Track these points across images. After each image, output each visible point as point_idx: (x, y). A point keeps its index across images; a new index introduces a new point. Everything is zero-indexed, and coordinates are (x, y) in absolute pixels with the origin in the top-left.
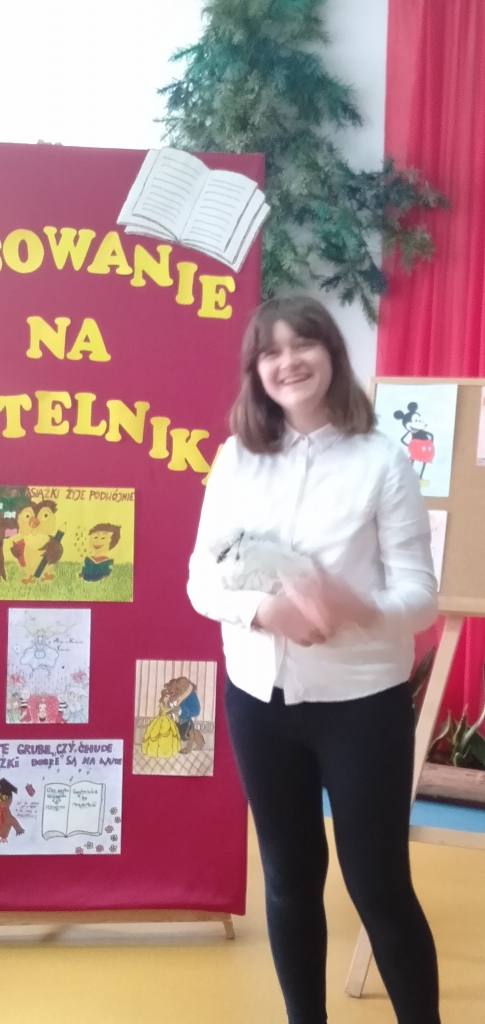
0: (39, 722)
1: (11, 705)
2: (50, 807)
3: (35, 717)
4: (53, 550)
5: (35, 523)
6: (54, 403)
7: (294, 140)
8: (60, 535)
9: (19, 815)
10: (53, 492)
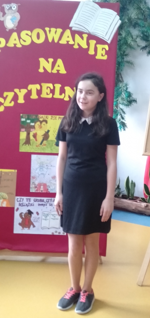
0: (41, 192)
1: (32, 186)
2: (44, 219)
3: (40, 190)
4: (46, 136)
5: (41, 127)
6: (48, 87)
8: (48, 131)
9: (34, 221)
10: (47, 117)
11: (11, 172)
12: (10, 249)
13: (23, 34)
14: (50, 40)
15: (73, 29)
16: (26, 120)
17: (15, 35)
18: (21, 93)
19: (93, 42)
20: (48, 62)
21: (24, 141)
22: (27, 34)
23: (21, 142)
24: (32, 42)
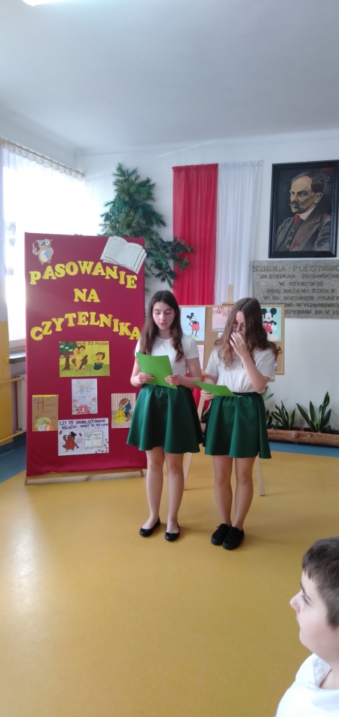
0: (82, 414)
1: (74, 409)
2: (87, 440)
3: (81, 412)
4: (85, 361)
5: (79, 353)
6: (83, 316)
7: (145, 231)
8: (87, 356)
10: (84, 343)
11: (53, 397)
12: (56, 471)
13: (58, 267)
14: (83, 272)
15: (104, 261)
16: (65, 347)
17: (49, 268)
18: (59, 322)
19: (122, 274)
20: (82, 292)
21: (64, 367)
22: (61, 267)
23: (61, 368)
24: (66, 274)
